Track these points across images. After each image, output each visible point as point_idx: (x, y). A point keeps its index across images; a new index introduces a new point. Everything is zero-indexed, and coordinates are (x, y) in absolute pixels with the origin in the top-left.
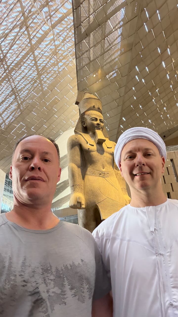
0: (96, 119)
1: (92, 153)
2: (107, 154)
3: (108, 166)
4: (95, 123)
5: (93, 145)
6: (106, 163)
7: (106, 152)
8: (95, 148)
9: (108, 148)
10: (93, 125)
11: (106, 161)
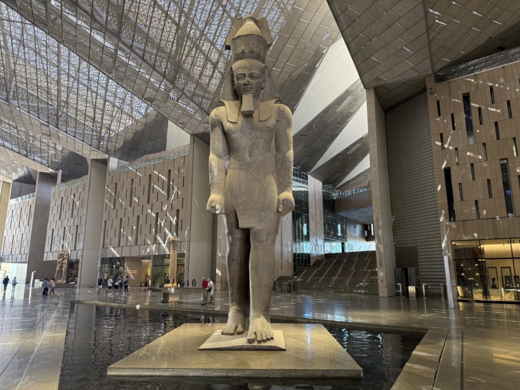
0: (244, 76)
2: (258, 132)
3: (256, 151)
6: (254, 148)
7: (256, 130)
8: (239, 126)
9: (260, 121)
11: (255, 144)
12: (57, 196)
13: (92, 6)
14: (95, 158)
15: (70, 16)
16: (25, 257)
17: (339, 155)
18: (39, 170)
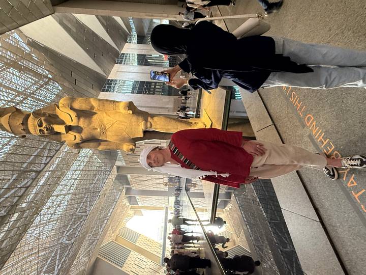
0: (41, 130)
1: (84, 138)
2: (80, 123)
3: (93, 125)
5: (75, 136)
6: (91, 126)
7: (78, 124)
9: (72, 121)
11: (88, 125)
12: (137, 187)
13: (21, 188)
14: (116, 172)
15: (31, 197)
16: (166, 198)
17: (107, 31)
18: (124, 195)
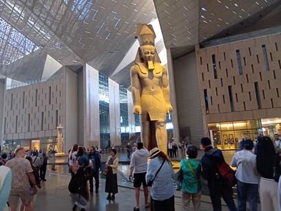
0: (148, 53)
1: (145, 79)
4: (148, 55)
5: (146, 73)
6: (155, 85)
7: (155, 77)
8: (147, 75)
9: (156, 74)
10: (146, 57)
